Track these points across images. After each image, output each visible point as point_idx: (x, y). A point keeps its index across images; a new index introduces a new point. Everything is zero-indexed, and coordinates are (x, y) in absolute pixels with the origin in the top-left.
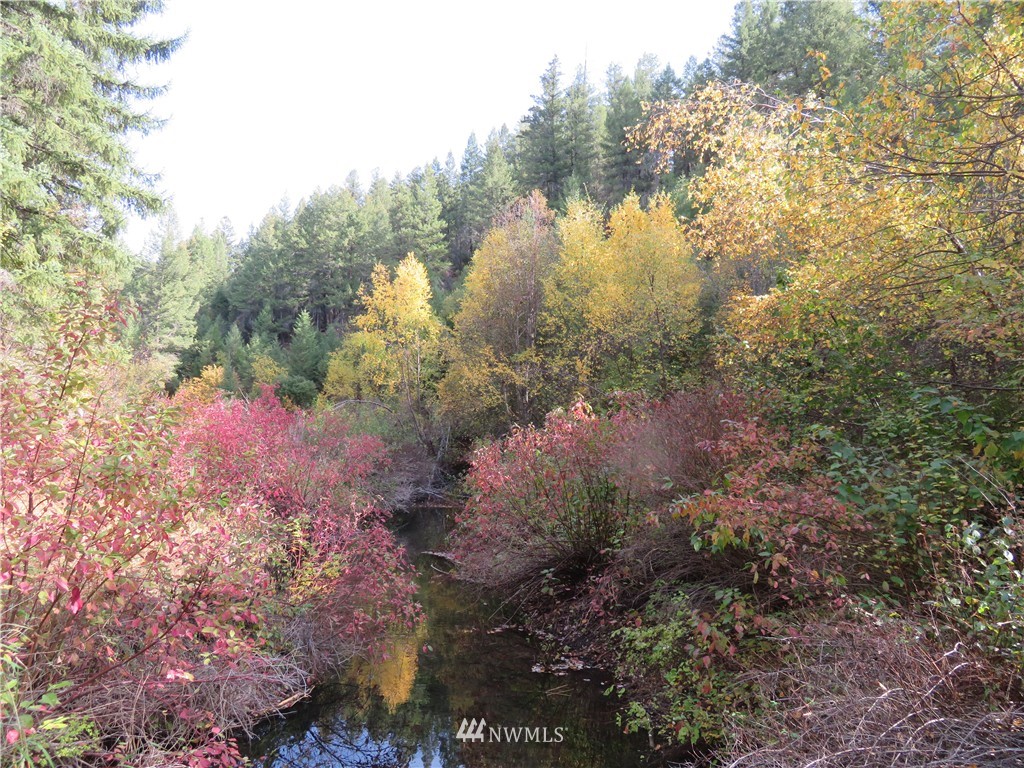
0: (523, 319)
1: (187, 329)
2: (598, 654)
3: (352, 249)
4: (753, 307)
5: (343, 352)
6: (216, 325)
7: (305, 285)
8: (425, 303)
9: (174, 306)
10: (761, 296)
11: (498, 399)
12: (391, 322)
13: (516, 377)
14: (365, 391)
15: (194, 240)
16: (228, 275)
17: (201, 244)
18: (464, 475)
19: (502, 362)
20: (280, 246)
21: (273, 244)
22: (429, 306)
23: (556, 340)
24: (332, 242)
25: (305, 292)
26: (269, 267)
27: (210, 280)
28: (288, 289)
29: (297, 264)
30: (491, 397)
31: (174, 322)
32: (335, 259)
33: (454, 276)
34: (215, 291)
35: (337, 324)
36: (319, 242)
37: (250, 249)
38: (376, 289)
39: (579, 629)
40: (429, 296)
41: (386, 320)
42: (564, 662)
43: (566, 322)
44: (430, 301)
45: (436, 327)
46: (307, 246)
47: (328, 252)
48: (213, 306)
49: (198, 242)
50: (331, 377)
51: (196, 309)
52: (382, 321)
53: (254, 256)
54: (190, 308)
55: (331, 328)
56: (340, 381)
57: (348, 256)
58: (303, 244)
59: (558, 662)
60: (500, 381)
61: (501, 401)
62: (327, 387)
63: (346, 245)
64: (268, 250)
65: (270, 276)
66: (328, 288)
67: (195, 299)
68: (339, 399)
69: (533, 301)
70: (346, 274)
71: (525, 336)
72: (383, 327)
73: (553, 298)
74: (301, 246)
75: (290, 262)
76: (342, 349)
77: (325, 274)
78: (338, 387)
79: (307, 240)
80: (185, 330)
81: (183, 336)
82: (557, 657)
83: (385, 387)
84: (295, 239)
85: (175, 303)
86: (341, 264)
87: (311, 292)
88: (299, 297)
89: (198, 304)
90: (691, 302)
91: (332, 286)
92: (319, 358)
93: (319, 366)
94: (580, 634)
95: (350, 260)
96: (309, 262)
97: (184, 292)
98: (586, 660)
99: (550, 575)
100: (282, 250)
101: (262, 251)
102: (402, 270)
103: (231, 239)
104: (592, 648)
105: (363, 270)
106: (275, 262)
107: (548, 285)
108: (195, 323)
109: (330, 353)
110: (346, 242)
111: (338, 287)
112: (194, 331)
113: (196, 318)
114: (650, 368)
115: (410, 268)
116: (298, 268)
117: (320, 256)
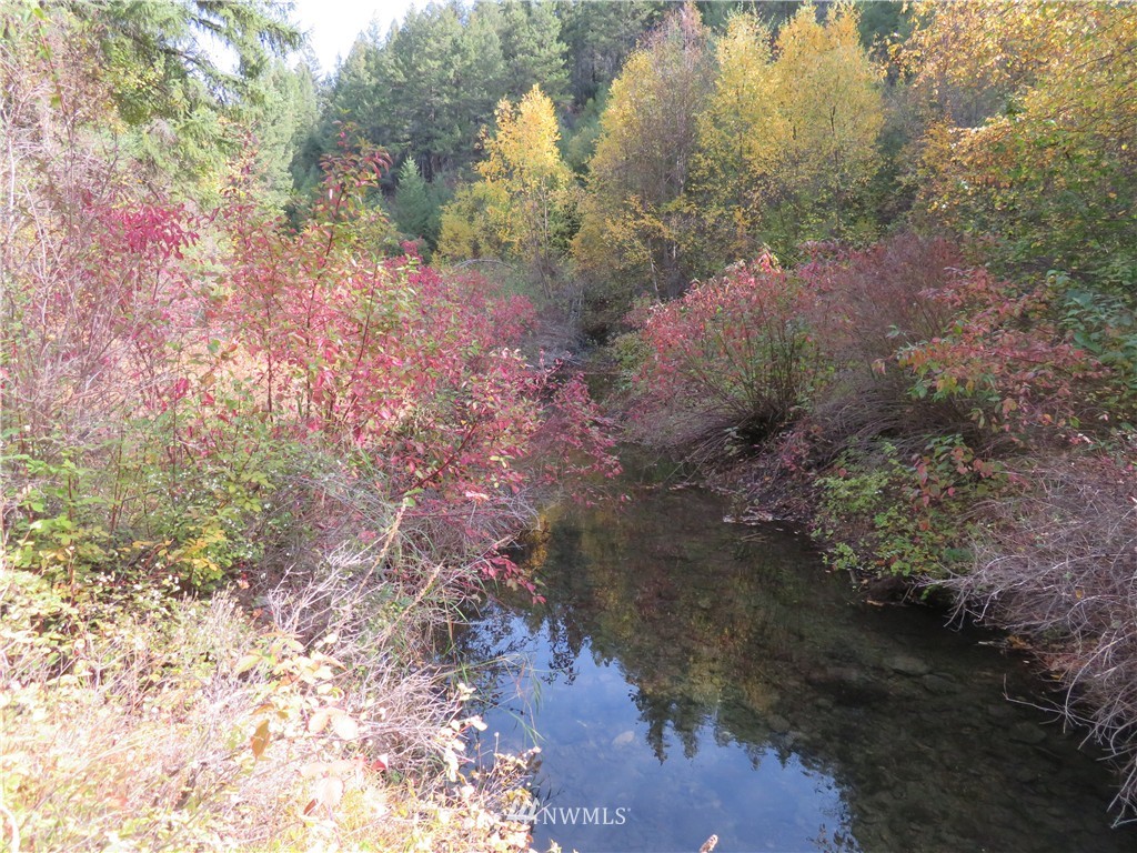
0: (671, 162)
1: (282, 183)
2: (788, 508)
3: (458, 82)
4: (966, 141)
5: (455, 206)
6: (311, 176)
7: (406, 127)
8: (552, 147)
9: (266, 156)
10: (976, 129)
11: (644, 256)
12: (518, 170)
13: (665, 230)
14: (484, 247)
15: (277, 76)
16: (318, 117)
17: (285, 81)
18: (614, 338)
19: (648, 213)
20: (374, 81)
21: (365, 78)
22: (557, 150)
23: (710, 187)
24: (436, 74)
25: (406, 136)
26: (364, 107)
27: (298, 124)
28: (387, 133)
29: (396, 102)
30: (636, 253)
31: (268, 174)
32: (439, 95)
33: (575, 111)
34: (305, 137)
35: (445, 173)
36: (419, 74)
37: (339, 86)
38: (500, 130)
39: (762, 486)
40: (557, 138)
41: (511, 167)
42: (752, 514)
43: (723, 164)
44: (557, 143)
45: (565, 175)
46: (406, 80)
47: (429, 87)
48: (305, 155)
49: (281, 78)
50: (446, 234)
51: (290, 160)
52: (507, 168)
53: (345, 94)
54: (283, 157)
55: (439, 177)
56: (455, 239)
57: (455, 91)
58: (401, 78)
59: (747, 514)
60: (645, 235)
61: (647, 257)
62: (441, 245)
63: (451, 77)
64: (359, 86)
65: (365, 117)
66: (433, 130)
67: (287, 147)
68: (455, 260)
69: (683, 140)
70: (453, 113)
71: (671, 182)
72: (509, 175)
73: (708, 136)
74: (398, 80)
75: (387, 100)
76: (454, 201)
77: (427, 115)
78: (453, 245)
79: (404, 72)
80: (280, 183)
81: (278, 190)
82: (747, 510)
83: (509, 244)
84: (392, 71)
85: (267, 152)
86: (447, 101)
87: (413, 135)
88: (398, 141)
89: (291, 152)
90: (871, 137)
91: (438, 128)
92: (429, 212)
93: (429, 223)
94: (764, 490)
95: (457, 94)
96: (408, 100)
97: (274, 140)
98: (775, 512)
99: (734, 434)
100: (378, 85)
101: (355, 87)
102: (525, 107)
103: (318, 73)
104: (779, 501)
105: (472, 108)
106: (370, 101)
107: (703, 120)
108: (290, 174)
109: (441, 207)
110: (451, 74)
111: (443, 129)
112: (290, 183)
113: (290, 169)
114: (823, 217)
115: (535, 104)
116: (397, 107)
117: (422, 91)
